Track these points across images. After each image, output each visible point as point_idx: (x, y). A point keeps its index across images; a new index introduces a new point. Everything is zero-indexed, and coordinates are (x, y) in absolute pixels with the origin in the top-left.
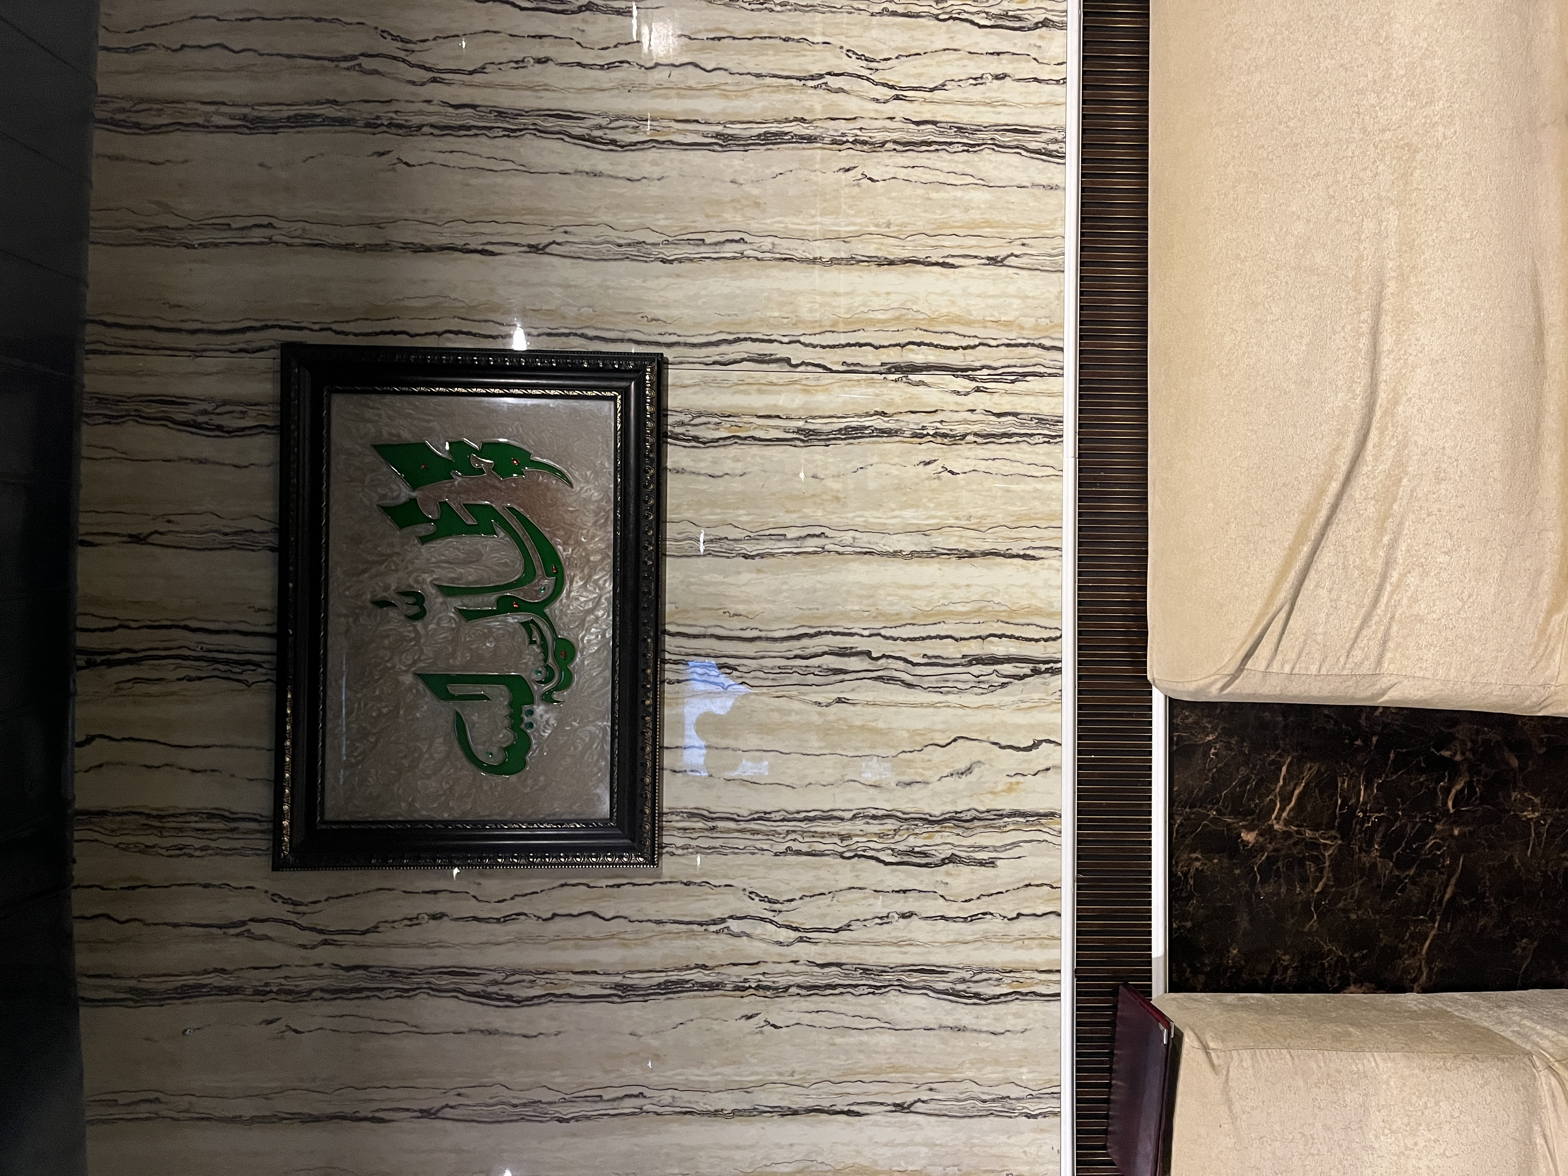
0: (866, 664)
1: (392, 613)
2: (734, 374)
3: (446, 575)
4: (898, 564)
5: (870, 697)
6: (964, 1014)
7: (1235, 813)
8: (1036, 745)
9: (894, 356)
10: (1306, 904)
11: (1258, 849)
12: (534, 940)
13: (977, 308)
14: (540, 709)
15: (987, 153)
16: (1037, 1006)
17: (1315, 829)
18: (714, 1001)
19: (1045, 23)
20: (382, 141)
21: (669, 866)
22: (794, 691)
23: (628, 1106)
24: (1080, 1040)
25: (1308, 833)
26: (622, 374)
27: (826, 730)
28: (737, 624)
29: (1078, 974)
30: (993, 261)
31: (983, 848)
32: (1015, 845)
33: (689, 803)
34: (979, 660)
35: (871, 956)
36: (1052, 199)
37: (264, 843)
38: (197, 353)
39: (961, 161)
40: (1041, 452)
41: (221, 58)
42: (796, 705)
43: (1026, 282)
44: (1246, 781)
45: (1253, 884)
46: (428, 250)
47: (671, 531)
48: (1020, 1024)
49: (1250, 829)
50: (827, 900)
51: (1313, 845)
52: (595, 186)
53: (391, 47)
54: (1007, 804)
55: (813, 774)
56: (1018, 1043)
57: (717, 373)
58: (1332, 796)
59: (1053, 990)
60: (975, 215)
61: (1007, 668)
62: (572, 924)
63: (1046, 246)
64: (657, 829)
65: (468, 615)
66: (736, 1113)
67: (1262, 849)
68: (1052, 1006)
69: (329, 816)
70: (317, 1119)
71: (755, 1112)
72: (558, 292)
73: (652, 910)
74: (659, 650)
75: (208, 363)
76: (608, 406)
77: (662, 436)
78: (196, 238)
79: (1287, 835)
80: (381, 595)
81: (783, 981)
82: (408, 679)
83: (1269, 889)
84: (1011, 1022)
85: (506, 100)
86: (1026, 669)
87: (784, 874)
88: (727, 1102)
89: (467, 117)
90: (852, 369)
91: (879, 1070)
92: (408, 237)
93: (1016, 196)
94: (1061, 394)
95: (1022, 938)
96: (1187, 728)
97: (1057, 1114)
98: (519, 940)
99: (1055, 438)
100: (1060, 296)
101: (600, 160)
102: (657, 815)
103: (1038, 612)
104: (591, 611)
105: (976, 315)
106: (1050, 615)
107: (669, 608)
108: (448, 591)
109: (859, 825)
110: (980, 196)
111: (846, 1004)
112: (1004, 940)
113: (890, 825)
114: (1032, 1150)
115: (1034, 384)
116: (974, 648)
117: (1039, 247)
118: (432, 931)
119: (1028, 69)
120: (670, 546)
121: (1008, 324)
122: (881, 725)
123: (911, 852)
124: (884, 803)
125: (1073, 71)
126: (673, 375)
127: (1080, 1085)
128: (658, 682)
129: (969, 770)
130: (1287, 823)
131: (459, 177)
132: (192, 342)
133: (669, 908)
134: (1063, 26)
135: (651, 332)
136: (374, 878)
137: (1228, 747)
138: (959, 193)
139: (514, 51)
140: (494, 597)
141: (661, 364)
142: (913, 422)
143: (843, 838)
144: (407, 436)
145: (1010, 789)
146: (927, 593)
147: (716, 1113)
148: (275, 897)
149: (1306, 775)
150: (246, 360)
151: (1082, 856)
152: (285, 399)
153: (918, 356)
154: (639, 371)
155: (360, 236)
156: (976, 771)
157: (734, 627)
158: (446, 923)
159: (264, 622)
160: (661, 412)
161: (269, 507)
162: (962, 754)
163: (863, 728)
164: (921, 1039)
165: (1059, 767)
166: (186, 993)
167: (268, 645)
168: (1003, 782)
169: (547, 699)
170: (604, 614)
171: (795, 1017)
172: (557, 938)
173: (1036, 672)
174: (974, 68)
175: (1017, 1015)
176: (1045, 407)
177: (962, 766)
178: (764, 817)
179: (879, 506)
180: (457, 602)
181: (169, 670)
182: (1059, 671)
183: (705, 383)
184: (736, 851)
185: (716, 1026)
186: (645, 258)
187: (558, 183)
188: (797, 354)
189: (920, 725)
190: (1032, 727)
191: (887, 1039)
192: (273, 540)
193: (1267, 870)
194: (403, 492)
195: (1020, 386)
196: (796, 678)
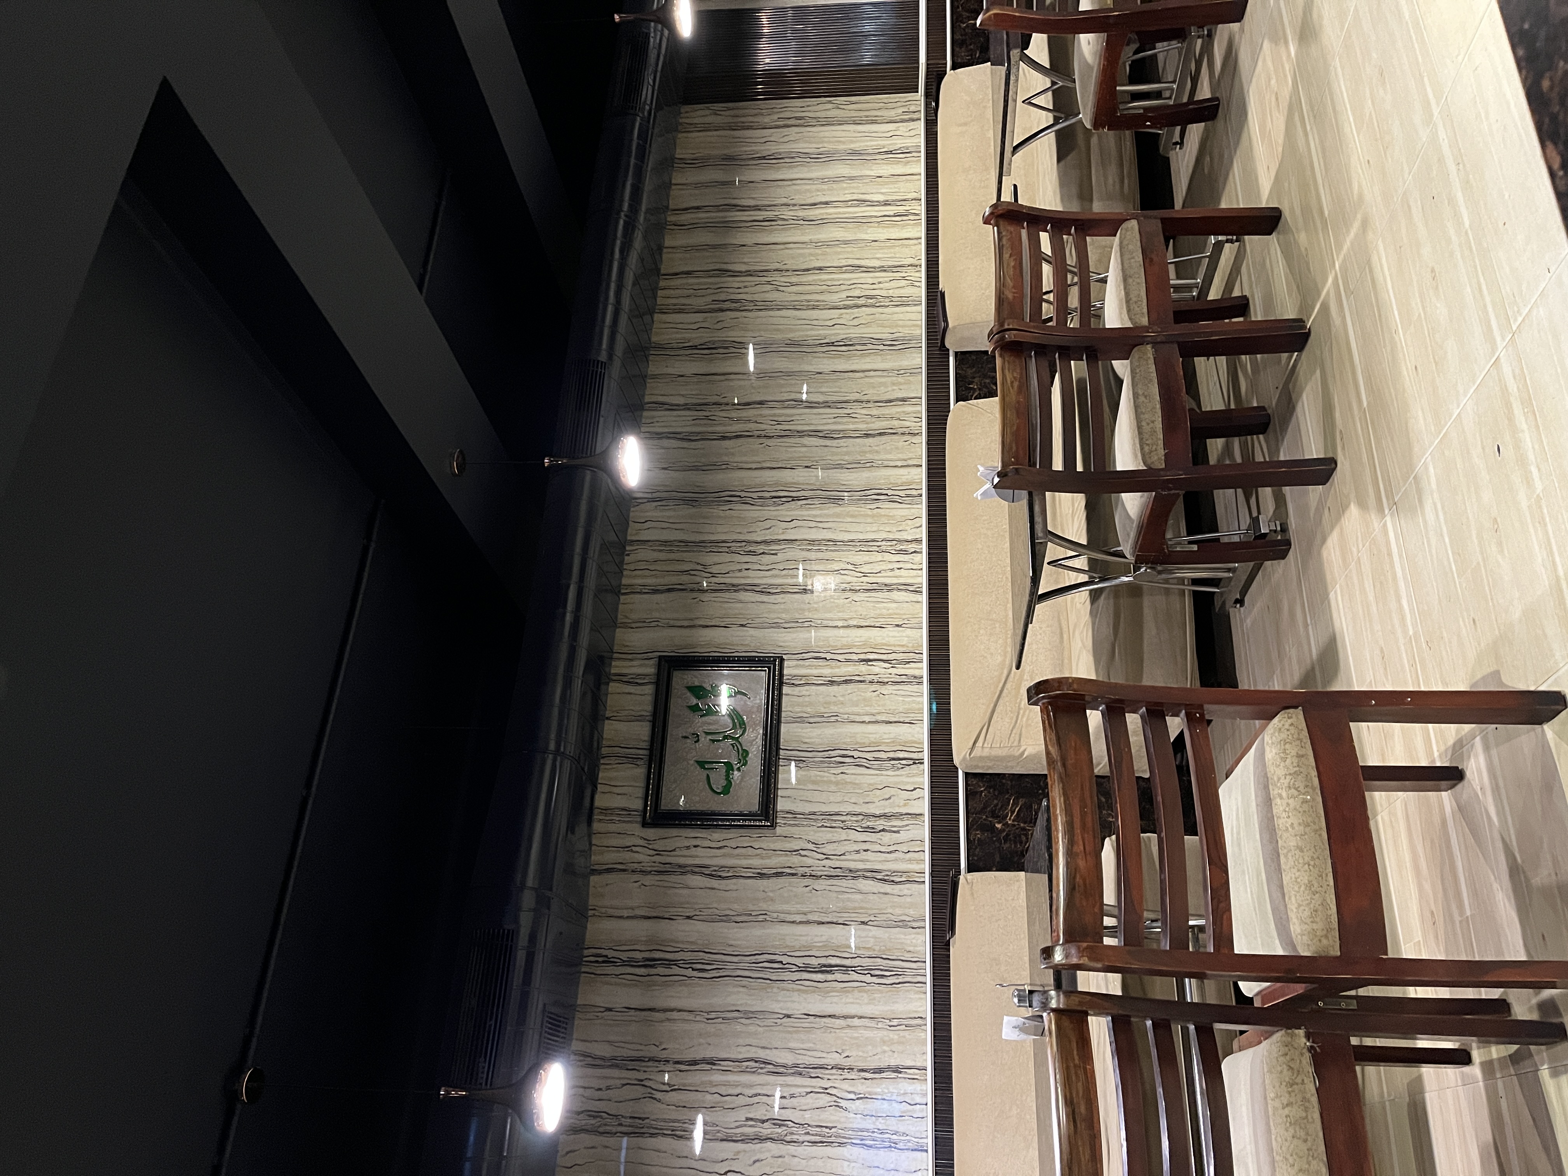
0: (852, 760)
1: (688, 741)
2: (807, 663)
3: (706, 728)
4: (864, 725)
5: (853, 772)
6: (887, 888)
7: (993, 817)
8: (915, 789)
9: (863, 657)
10: (1022, 852)
11: (1002, 831)
12: (731, 856)
13: (892, 641)
14: (736, 772)
15: (895, 592)
16: (916, 886)
17: (1025, 823)
18: (794, 880)
19: (915, 552)
20: (695, 595)
21: (779, 830)
22: (826, 769)
23: (761, 918)
24: (933, 901)
25: (1022, 825)
26: (769, 662)
27: (837, 783)
28: (806, 746)
29: (932, 874)
30: (897, 626)
31: (895, 826)
32: (907, 825)
33: (787, 808)
34: (894, 759)
35: (852, 865)
36: (918, 605)
37: (639, 819)
38: (631, 660)
39: (886, 594)
40: (915, 688)
41: (647, 573)
42: (826, 774)
43: (909, 632)
44: (997, 804)
45: (1001, 844)
46: (707, 626)
47: (783, 714)
48: (909, 892)
49: (999, 823)
50: (836, 844)
51: (1024, 829)
52: (763, 606)
53: (700, 567)
54: (904, 810)
55: (832, 799)
56: (909, 899)
57: (801, 662)
58: (1031, 811)
59: (922, 880)
60: (890, 611)
61: (904, 762)
62: (743, 850)
63: (916, 620)
64: (775, 817)
65: (713, 741)
66: (801, 923)
67: (1004, 830)
68: (922, 886)
69: (662, 808)
70: (649, 918)
71: (808, 922)
72: (749, 638)
73: (772, 846)
74: (778, 754)
75: (635, 663)
76: (763, 673)
77: (781, 683)
78: (633, 625)
79: (1014, 825)
80: (684, 734)
81: (819, 873)
82: (692, 762)
83: (1008, 845)
84: (906, 892)
85: (735, 581)
86: (911, 762)
87: (820, 834)
88: (798, 918)
89: (722, 587)
90: (848, 661)
91: (855, 908)
92: (701, 623)
93: (905, 605)
94: (922, 668)
95: (910, 860)
96: (972, 785)
97: (924, 928)
98: (724, 855)
99: (921, 683)
100: (921, 637)
101: (764, 598)
102: (775, 811)
103: (915, 742)
104: (754, 740)
105: (892, 643)
106: (919, 743)
107: (782, 740)
108: (707, 733)
109: (849, 817)
110: (894, 605)
111: (843, 883)
112: (903, 860)
113: (861, 817)
114: (914, 941)
115: (912, 665)
116: (892, 755)
117: (914, 621)
118: (693, 851)
119: (910, 566)
120: (783, 719)
121: (903, 646)
122: (857, 782)
123: (868, 827)
124: (858, 809)
125: (925, 566)
126: (786, 663)
127: (934, 919)
128: (777, 766)
129: (890, 798)
130: (1013, 821)
131: (719, 604)
132: (630, 657)
133: (778, 845)
134: (921, 553)
135: (779, 650)
136: (674, 832)
137: (989, 792)
138: (885, 605)
139: (739, 567)
140: (722, 735)
141: (782, 660)
142: (870, 678)
143: (843, 822)
144: (697, 684)
145: (905, 805)
146: (874, 736)
147: (793, 922)
148: (642, 838)
149: (1020, 804)
150: (646, 662)
151: (933, 831)
152: (658, 674)
153: (872, 656)
154: (775, 661)
155: (686, 623)
156: (893, 798)
157: (804, 747)
158: (699, 849)
159: (646, 745)
160: (781, 675)
161: (650, 708)
162: (887, 792)
163: (850, 783)
164: (871, 897)
165: (923, 797)
166: (609, 871)
167: (646, 752)
168: (902, 802)
169: (739, 770)
170: (759, 741)
171: (823, 887)
172: (738, 855)
173: (914, 763)
174: (891, 566)
175: (908, 889)
176: (917, 673)
177: (887, 797)
178: (814, 814)
179: (857, 706)
180: (710, 737)
181: (613, 760)
182: (922, 763)
183: (797, 666)
184: (803, 826)
185: (794, 889)
186: (778, 627)
187: (750, 605)
188: (828, 656)
189: (872, 782)
190: (913, 783)
191: (858, 897)
192: (650, 718)
193: (1006, 839)
194: (694, 701)
195: (907, 666)
196: (826, 765)
